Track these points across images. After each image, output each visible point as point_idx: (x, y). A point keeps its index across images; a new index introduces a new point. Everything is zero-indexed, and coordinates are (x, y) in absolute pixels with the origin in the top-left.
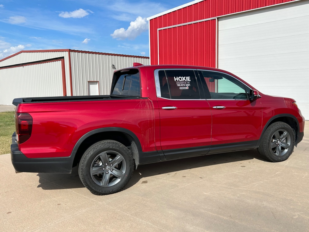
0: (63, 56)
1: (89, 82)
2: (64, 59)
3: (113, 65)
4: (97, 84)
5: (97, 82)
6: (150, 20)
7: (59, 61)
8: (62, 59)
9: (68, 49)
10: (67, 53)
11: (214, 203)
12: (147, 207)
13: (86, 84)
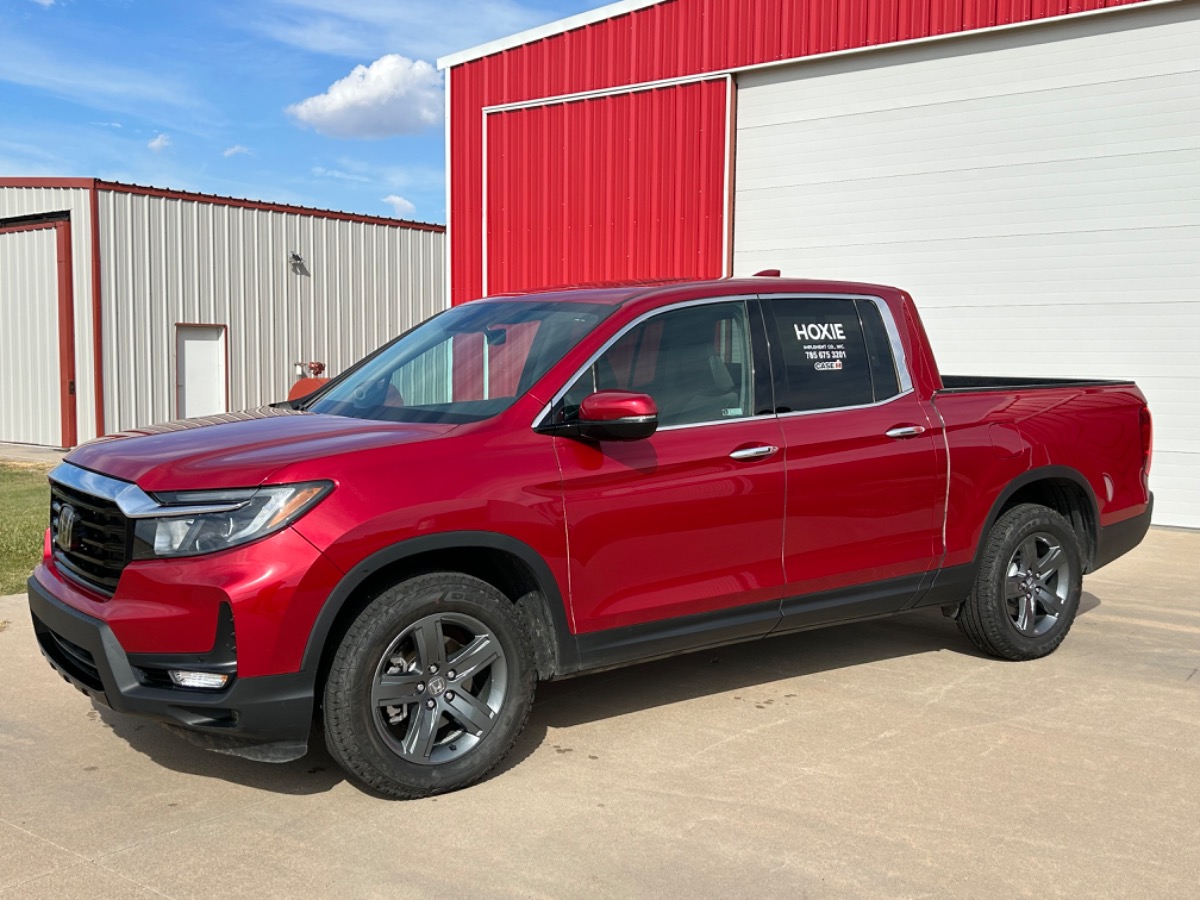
0: (64, 209)
1: (178, 326)
2: (69, 220)
3: (296, 257)
4: (218, 337)
5: (218, 328)
6: (452, 68)
7: (46, 228)
8: (61, 223)
9: (88, 180)
10: (85, 195)
11: (576, 859)
12: (285, 876)
13: (166, 335)
